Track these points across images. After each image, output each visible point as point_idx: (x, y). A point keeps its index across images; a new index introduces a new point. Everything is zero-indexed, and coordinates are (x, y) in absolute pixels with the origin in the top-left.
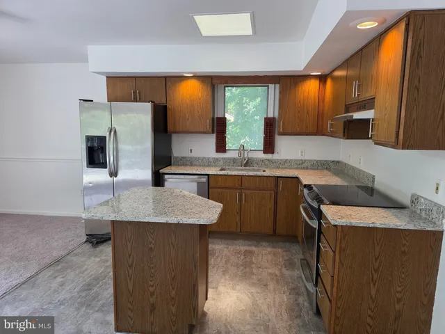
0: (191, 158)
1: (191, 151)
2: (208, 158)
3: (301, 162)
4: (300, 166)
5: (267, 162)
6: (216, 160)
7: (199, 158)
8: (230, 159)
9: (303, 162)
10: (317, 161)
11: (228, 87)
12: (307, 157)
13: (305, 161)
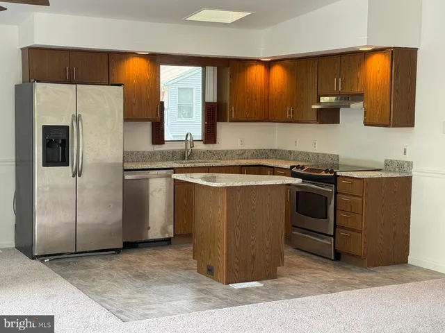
2: (143, 153)
3: (242, 152)
5: (209, 154)
6: (153, 154)
8: (168, 152)
9: (244, 152)
10: (256, 151)
12: (246, 147)
13: (245, 150)
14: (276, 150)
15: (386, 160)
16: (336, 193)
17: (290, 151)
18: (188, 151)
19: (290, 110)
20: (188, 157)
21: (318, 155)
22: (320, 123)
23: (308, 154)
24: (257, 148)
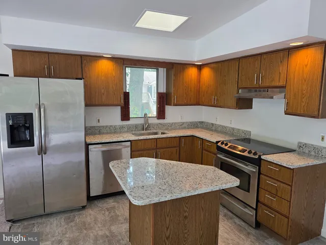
0: (100, 127)
1: (99, 121)
2: (115, 126)
3: (181, 124)
4: (181, 127)
5: (160, 126)
6: (122, 127)
7: (107, 126)
8: (132, 125)
9: (183, 123)
11: (128, 67)
12: (184, 121)
13: (184, 123)
14: (203, 122)
15: (299, 143)
16: (260, 173)
17: (212, 124)
18: (146, 125)
19: (214, 99)
20: (146, 129)
21: (233, 129)
22: (239, 109)
23: (226, 127)
24: (191, 121)
